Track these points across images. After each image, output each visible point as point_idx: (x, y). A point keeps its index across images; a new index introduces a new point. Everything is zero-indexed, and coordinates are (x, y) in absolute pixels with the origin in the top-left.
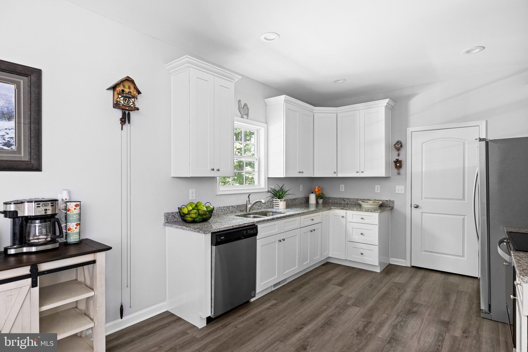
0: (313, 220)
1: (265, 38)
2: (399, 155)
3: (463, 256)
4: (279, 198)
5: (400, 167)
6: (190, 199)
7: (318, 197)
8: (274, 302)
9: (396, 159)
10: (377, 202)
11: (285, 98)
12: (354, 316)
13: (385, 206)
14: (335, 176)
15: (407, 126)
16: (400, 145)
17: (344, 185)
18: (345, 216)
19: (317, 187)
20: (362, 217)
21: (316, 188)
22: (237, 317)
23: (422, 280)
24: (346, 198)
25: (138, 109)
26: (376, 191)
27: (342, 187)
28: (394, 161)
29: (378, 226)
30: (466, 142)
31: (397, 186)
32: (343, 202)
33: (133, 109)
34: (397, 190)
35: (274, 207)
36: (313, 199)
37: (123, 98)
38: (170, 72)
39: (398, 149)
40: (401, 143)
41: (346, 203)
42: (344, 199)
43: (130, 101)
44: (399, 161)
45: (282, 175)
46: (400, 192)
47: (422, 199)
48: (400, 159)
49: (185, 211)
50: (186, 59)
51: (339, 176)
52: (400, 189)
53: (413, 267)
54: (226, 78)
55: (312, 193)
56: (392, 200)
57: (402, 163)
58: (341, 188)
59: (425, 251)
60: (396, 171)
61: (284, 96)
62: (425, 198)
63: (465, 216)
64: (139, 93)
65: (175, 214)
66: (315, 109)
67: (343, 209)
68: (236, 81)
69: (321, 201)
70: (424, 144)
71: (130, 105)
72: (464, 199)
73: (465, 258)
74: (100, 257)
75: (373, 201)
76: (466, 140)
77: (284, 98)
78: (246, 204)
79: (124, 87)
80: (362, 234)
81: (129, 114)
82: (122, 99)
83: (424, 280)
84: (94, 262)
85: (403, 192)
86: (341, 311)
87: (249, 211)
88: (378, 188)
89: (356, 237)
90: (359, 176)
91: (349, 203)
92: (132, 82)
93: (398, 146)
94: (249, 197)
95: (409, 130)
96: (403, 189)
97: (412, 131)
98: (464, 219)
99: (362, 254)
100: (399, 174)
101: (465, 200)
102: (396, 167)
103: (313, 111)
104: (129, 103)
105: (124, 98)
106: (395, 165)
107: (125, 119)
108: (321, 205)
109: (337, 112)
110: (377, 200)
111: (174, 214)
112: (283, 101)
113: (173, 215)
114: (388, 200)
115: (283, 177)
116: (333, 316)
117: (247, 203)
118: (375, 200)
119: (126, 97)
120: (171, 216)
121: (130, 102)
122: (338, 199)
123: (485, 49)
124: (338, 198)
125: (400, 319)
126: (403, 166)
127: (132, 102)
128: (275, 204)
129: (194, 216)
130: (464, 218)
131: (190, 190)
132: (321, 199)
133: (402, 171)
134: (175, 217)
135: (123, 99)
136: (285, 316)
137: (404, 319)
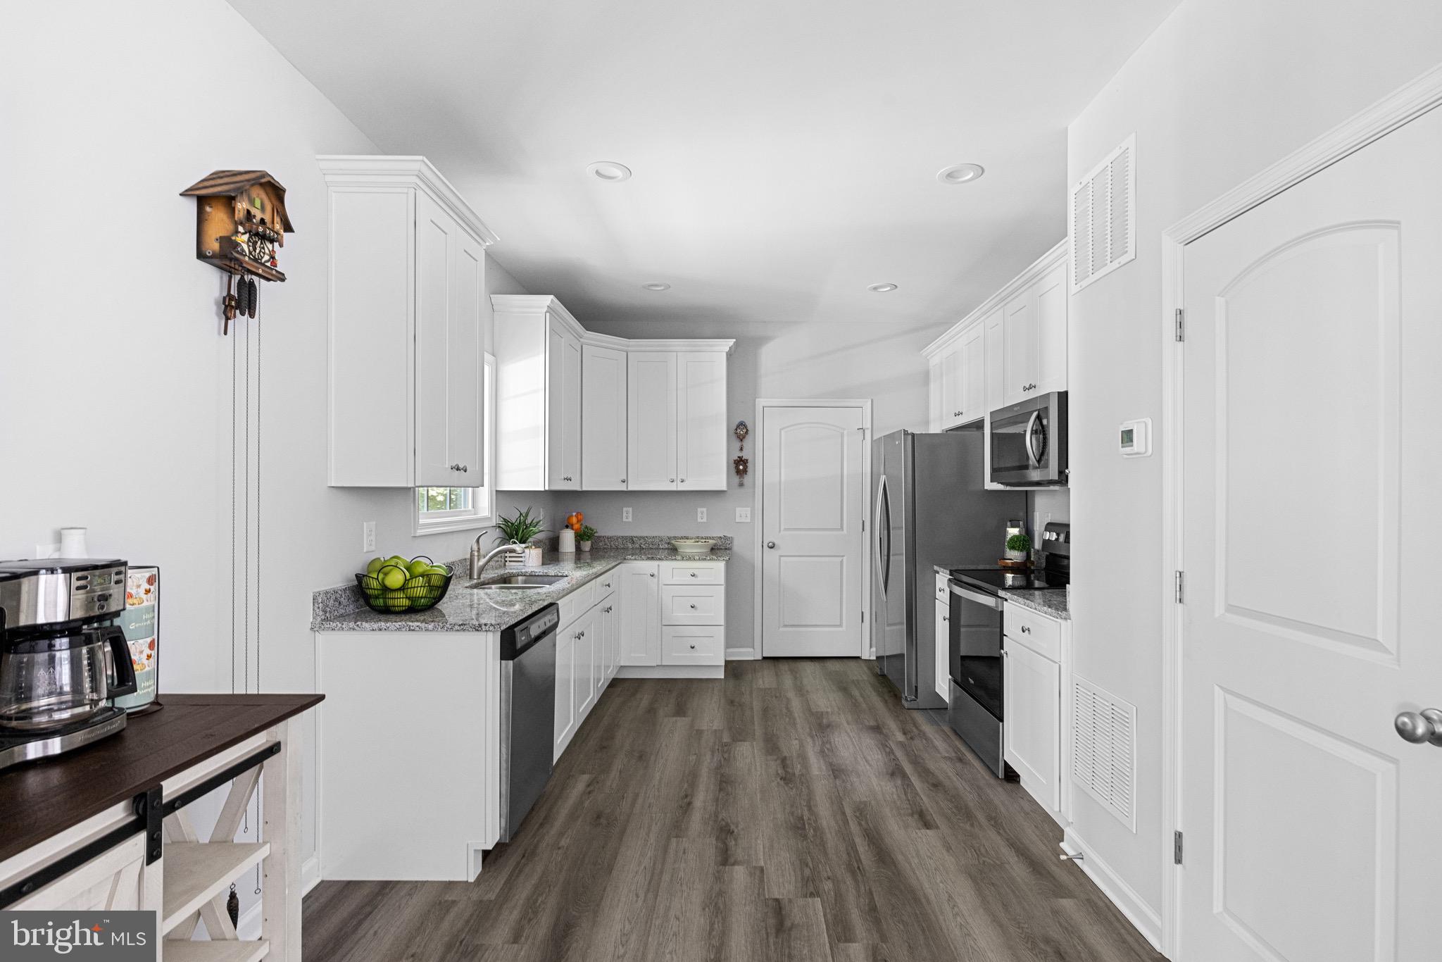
0: (609, 585)
1: (597, 172)
2: (741, 449)
3: (840, 625)
4: (521, 540)
5: (745, 471)
6: (365, 551)
7: (580, 537)
8: (585, 778)
9: (739, 457)
10: (704, 540)
11: (551, 302)
12: (754, 757)
13: (718, 549)
14: (623, 488)
15: (755, 396)
16: (745, 431)
17: (631, 509)
18: (656, 573)
19: (574, 514)
20: (691, 572)
21: (572, 516)
22: (538, 829)
23: (796, 678)
24: (636, 537)
25: (281, 277)
26: (699, 520)
27: (628, 514)
28: (735, 461)
29: (723, 587)
30: (845, 432)
31: (738, 509)
32: (630, 546)
33: (272, 275)
34: (738, 514)
35: (507, 564)
36: (568, 540)
37: (247, 235)
38: (328, 178)
39: (741, 438)
40: (745, 426)
41: (637, 546)
42: (632, 540)
43: (264, 248)
44: (743, 461)
45: (540, 486)
46: (743, 520)
47: (780, 531)
48: (745, 455)
50: (417, 166)
51: (630, 488)
52: (743, 513)
53: (764, 658)
54: (472, 233)
55: (567, 527)
56: (729, 535)
57: (748, 465)
58: (625, 514)
59: (786, 626)
60: (736, 479)
61: (552, 297)
62: (785, 529)
63: (843, 556)
64: (288, 228)
65: (340, 593)
66: (585, 335)
67: (652, 559)
68: (487, 244)
69: (587, 546)
70: (783, 432)
71: (263, 261)
72: (842, 528)
73: (844, 628)
74: (291, 731)
75: (693, 541)
76: (844, 429)
77: (548, 303)
78: (468, 556)
79: (252, 202)
80: (692, 607)
81: (253, 287)
82: (246, 237)
83: (798, 676)
84: (278, 748)
85: (748, 520)
86: (726, 756)
87: (479, 578)
88: (702, 514)
89: (680, 614)
90: (675, 489)
91: (644, 547)
93: (742, 432)
94: (478, 541)
95: (761, 402)
96: (749, 515)
97: (765, 404)
98: (842, 562)
99: (693, 648)
100: (741, 485)
101: (843, 530)
102: (738, 472)
103: (581, 340)
104: (262, 254)
105: (250, 237)
106: (736, 467)
107: (243, 302)
108: (588, 554)
109: (626, 348)
110: (702, 538)
111: (338, 596)
112: (546, 309)
113: (336, 598)
114: (722, 536)
115: (543, 489)
116: (719, 767)
117: (472, 555)
118: (698, 538)
119: (257, 234)
120: (332, 601)
121: (264, 253)
122: (619, 540)
123: (896, 290)
124: (618, 538)
125: (818, 742)
126: (750, 469)
127: (267, 254)
128: (510, 557)
130: (842, 560)
131: (365, 523)
132: (588, 540)
133: (747, 479)
134: (340, 603)
135: (249, 241)
136: (637, 795)
137: (825, 739)
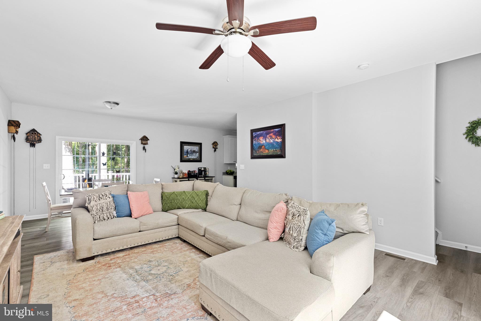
25: (218, 148)
33: (216, 148)
49: (228, 172)
64: (218, 144)
74: (213, 178)
79: (215, 143)
81: (216, 150)
84: (212, 179)
92: (217, 143)
107: (215, 151)
113: (225, 172)
119: (215, 146)
129: (230, 173)
